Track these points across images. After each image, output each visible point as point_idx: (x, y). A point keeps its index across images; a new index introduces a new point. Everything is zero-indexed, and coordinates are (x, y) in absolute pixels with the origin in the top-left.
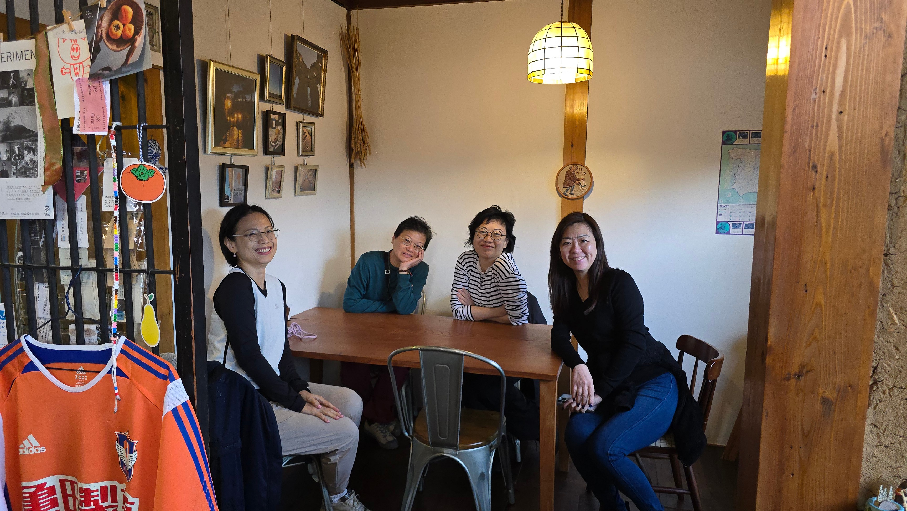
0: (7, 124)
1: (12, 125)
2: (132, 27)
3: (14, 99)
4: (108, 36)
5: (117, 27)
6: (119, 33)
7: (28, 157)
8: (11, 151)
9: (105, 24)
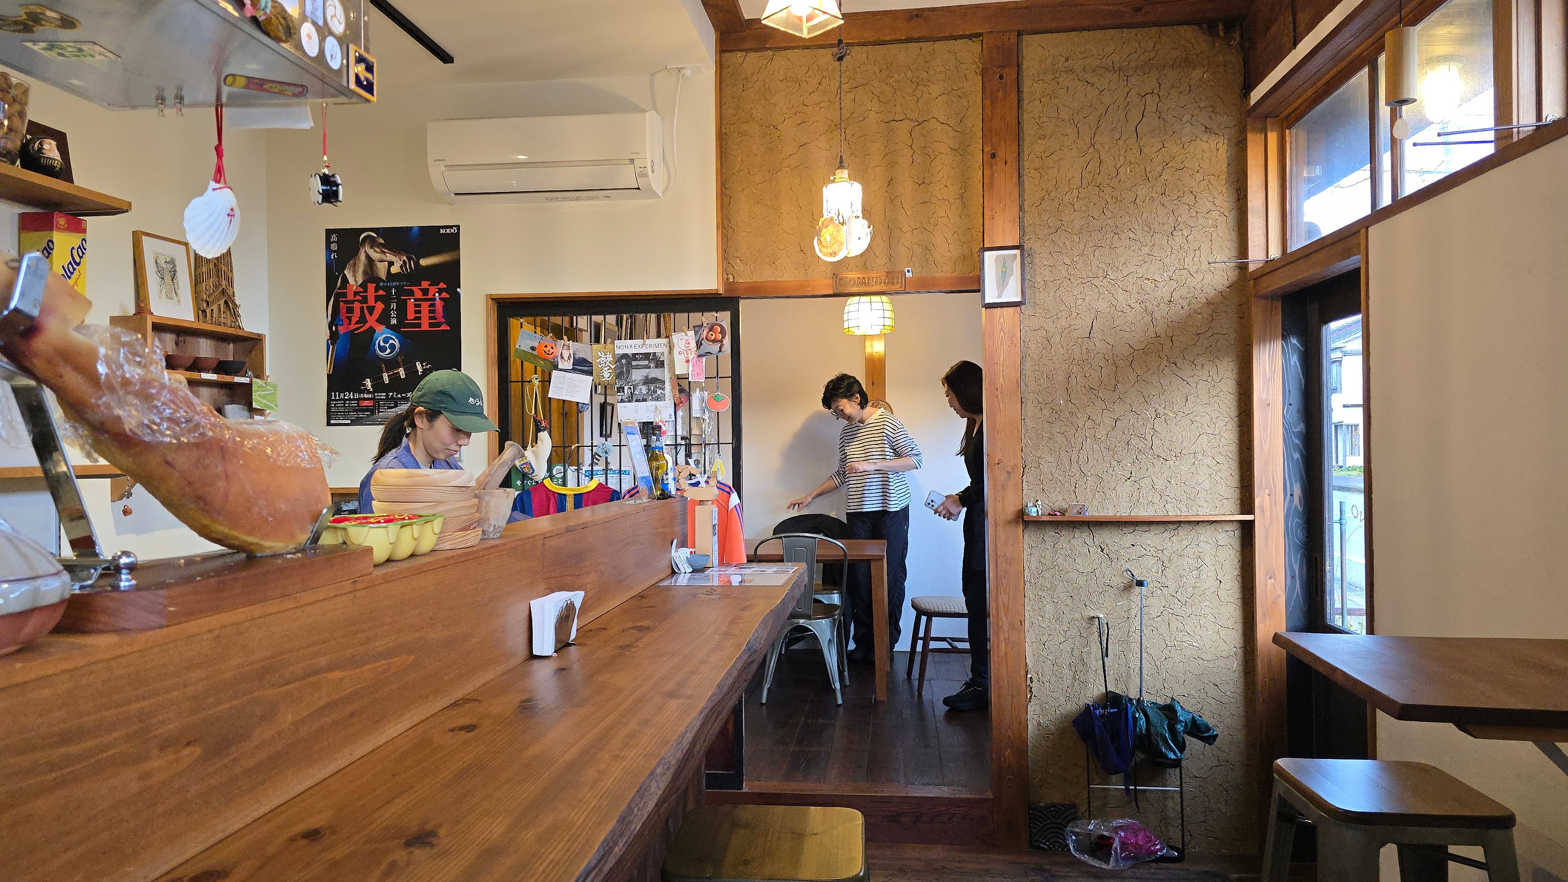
0: (647, 377)
1: (650, 377)
2: (721, 336)
3: (652, 365)
4: (706, 338)
5: (712, 335)
6: (713, 337)
7: (659, 392)
8: (649, 389)
9: (705, 333)
